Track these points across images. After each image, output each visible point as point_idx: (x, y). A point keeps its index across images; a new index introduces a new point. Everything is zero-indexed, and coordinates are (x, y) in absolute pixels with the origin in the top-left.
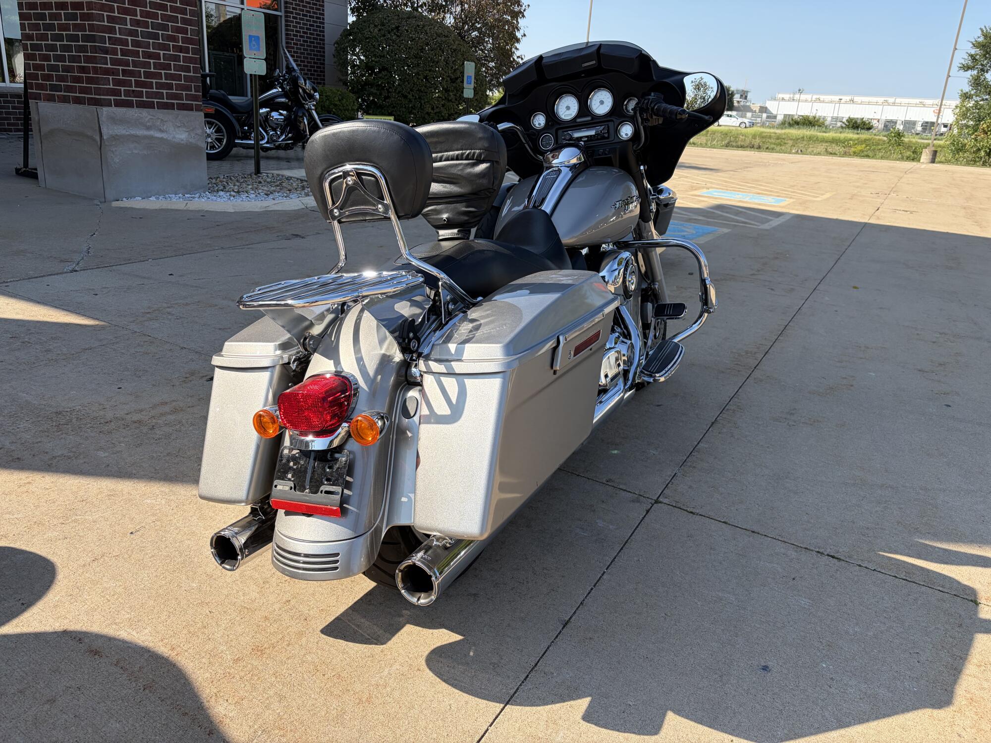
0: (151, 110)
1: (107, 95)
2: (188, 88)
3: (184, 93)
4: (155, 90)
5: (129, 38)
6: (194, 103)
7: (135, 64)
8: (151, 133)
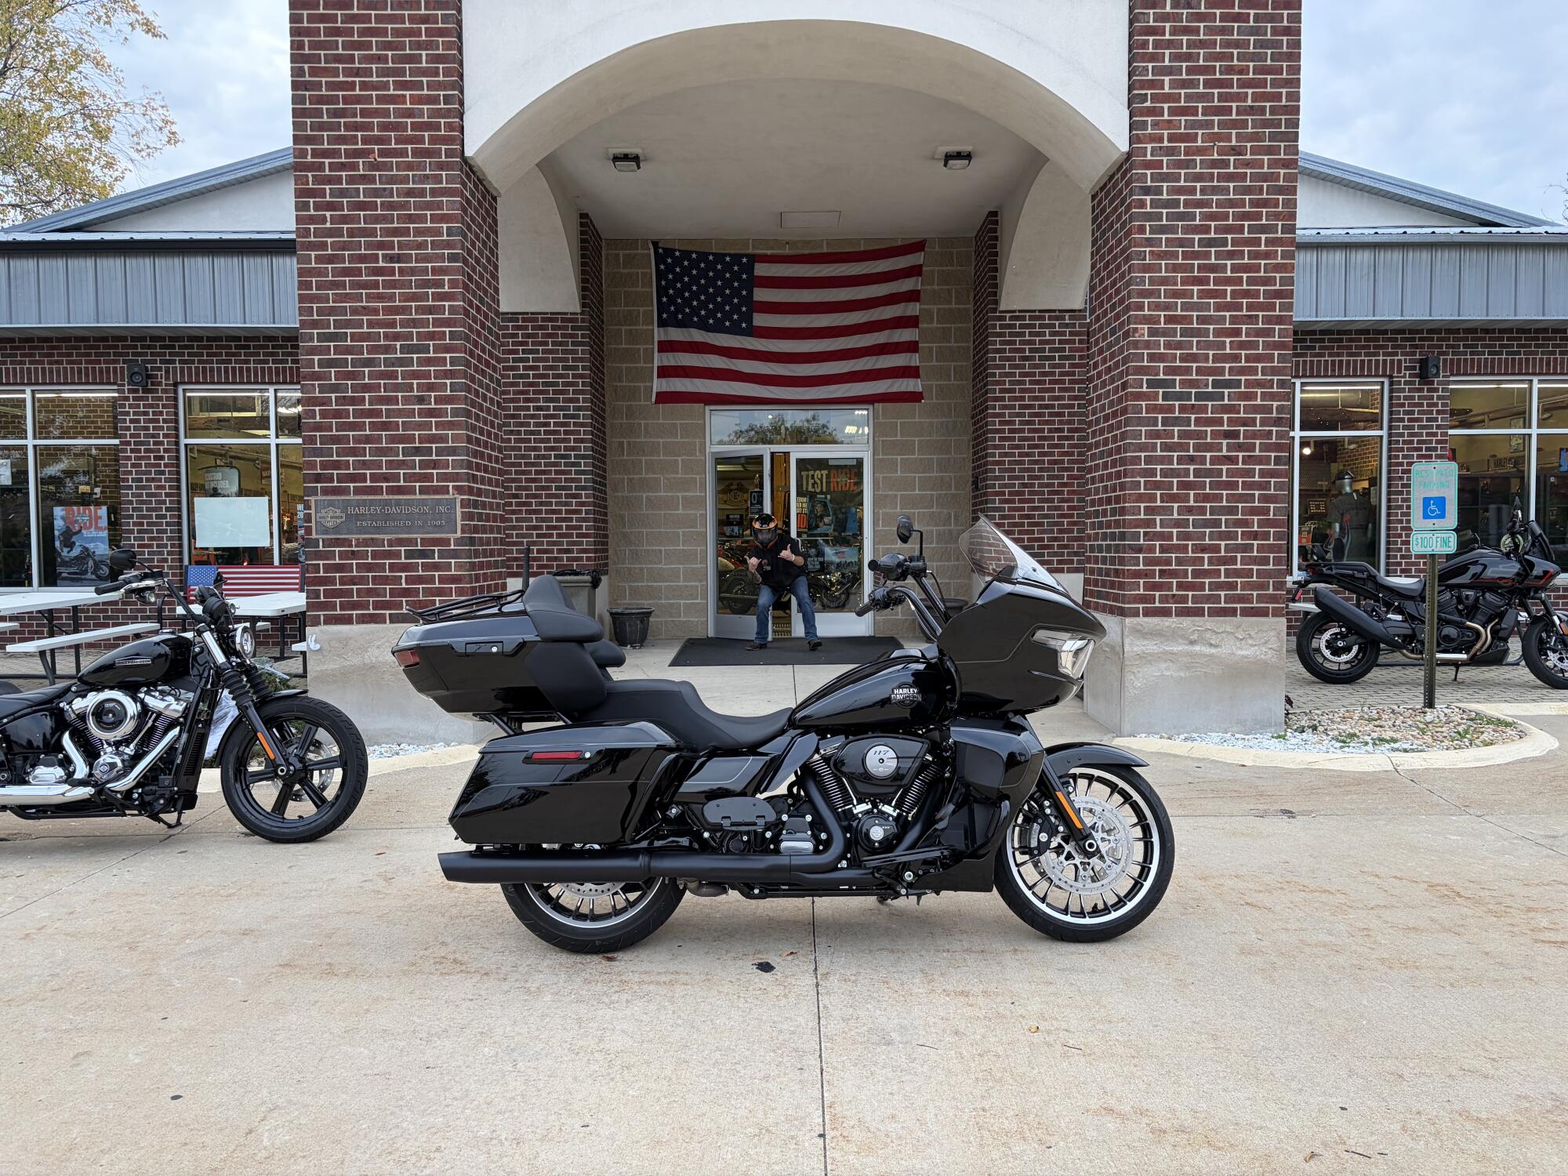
0: (1197, 619)
1: (1134, 603)
2: (1263, 586)
3: (1255, 593)
4: (1207, 592)
5: (1175, 530)
6: (1271, 606)
7: (1179, 561)
8: (1197, 648)
